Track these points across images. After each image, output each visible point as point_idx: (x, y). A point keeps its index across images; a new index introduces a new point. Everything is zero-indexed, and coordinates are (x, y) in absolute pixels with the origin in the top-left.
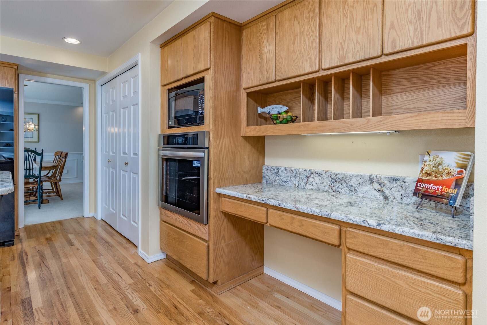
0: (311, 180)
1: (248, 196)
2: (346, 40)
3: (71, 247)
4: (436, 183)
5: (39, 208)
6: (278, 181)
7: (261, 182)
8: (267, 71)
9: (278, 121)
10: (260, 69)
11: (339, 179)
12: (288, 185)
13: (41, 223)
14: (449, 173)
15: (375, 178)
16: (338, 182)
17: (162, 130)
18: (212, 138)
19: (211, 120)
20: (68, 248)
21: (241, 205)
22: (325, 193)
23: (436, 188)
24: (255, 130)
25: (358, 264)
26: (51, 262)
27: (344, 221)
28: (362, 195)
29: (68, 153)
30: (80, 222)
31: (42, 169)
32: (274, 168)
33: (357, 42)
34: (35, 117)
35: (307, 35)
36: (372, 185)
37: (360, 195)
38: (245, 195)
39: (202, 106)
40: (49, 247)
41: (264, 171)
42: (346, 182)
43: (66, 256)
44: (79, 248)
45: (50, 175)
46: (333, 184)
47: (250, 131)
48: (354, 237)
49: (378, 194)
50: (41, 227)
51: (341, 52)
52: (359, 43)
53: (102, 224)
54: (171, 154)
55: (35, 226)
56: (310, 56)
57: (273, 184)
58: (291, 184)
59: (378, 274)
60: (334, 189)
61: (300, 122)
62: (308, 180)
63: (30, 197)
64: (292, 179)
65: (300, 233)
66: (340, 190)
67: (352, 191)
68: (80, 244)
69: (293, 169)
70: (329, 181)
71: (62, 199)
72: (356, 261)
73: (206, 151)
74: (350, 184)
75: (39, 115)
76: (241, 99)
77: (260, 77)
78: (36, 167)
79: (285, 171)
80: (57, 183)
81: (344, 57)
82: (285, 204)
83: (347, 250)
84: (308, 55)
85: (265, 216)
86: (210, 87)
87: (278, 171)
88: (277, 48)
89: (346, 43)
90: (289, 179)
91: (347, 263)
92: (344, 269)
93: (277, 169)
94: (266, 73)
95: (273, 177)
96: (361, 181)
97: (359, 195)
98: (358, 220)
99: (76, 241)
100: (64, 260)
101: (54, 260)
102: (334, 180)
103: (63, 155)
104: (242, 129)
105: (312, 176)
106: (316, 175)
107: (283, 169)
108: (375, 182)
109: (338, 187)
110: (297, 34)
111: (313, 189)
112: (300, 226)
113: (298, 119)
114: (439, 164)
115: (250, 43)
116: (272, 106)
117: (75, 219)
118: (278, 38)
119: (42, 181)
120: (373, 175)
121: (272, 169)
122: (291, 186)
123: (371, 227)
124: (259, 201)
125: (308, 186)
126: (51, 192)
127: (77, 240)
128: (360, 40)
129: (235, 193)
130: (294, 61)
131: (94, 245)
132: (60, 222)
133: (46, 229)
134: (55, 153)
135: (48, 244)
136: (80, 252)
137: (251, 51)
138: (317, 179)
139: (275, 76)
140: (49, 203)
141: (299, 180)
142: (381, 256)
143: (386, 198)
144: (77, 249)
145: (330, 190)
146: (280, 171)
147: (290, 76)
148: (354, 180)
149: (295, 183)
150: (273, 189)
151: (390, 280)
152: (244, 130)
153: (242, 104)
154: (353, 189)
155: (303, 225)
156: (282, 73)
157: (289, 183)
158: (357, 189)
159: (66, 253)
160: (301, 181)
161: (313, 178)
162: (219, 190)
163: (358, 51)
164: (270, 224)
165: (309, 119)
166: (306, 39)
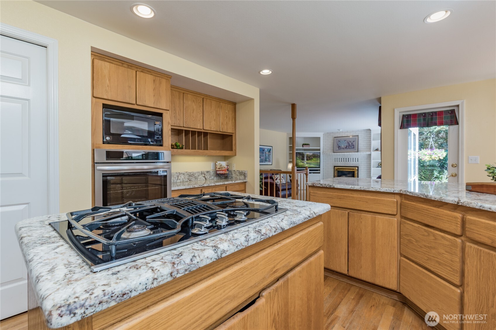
0: (179, 177)
4: (222, 171)
8: (179, 120)
14: (225, 168)
17: (93, 144)
23: (223, 172)
33: (215, 124)
37: (199, 180)
42: (194, 175)
49: (204, 178)
60: (189, 179)
61: (183, 149)
62: (178, 178)
66: (192, 179)
88: (184, 111)
89: (211, 123)
102: (190, 176)
105: (180, 175)
108: (203, 174)
110: (194, 109)
111: (180, 182)
113: (182, 147)
114: (221, 165)
118: (185, 106)
120: (202, 171)
130: (193, 121)
138: (182, 177)
139: (183, 124)
141: (174, 178)
143: (206, 179)
148: (197, 174)
154: (196, 178)
156: (187, 124)
158: (198, 178)
160: (175, 179)
161: (181, 176)
165: (187, 147)
166: (198, 113)
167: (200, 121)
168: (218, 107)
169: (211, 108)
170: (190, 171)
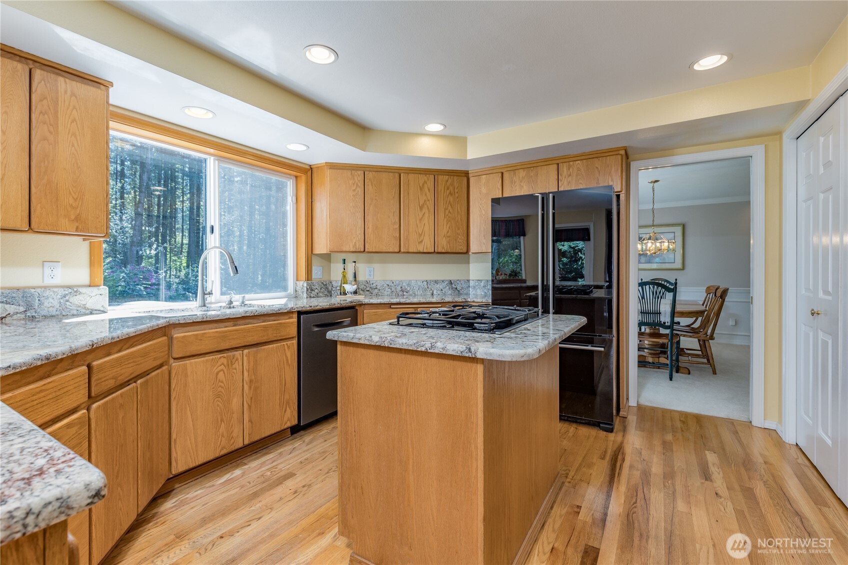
3: (703, 481)
5: (671, 379)
13: (665, 408)
20: (696, 481)
26: (655, 494)
29: (728, 289)
30: (739, 433)
31: (675, 315)
34: (678, 230)
40: (662, 462)
43: (688, 500)
44: (720, 493)
45: (696, 325)
50: (663, 416)
53: (796, 457)
55: (653, 409)
63: (659, 358)
68: (725, 485)
71: (714, 373)
75: (684, 226)
78: (665, 311)
80: (706, 342)
99: (719, 474)
100: (681, 506)
101: (662, 495)
103: (719, 294)
117: (731, 422)
119: (677, 335)
126: (697, 356)
127: (721, 472)
131: (761, 504)
132: (699, 419)
133: (669, 423)
134: (707, 288)
135: (664, 454)
136: (721, 504)
140: (689, 374)
144: (716, 494)
159: (689, 491)
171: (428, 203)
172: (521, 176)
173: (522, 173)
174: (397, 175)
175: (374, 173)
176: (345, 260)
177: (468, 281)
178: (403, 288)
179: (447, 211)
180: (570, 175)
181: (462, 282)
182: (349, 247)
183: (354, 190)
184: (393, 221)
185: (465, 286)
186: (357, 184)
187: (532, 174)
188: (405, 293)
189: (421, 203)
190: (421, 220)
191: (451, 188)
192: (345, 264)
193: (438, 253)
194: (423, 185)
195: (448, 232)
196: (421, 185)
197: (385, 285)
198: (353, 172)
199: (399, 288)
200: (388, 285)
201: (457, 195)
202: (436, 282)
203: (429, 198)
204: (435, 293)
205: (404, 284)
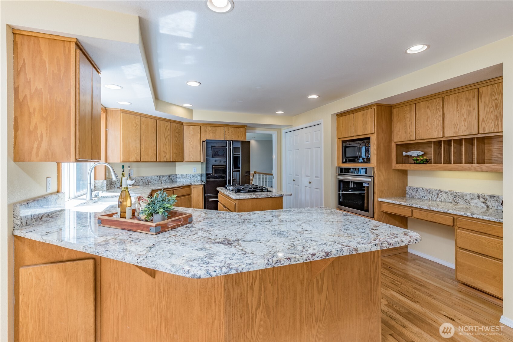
0: (440, 196)
1: (400, 202)
2: (459, 124)
6: (417, 196)
7: (405, 197)
9: (417, 162)
10: (405, 132)
11: (459, 195)
12: (424, 198)
15: (481, 195)
16: (458, 197)
17: (338, 164)
18: (376, 171)
19: (375, 161)
21: (395, 208)
22: (450, 204)
24: (402, 166)
25: (462, 234)
27: (455, 214)
28: (473, 205)
32: (415, 188)
33: (465, 125)
35: (435, 118)
36: (480, 199)
38: (398, 202)
39: (368, 153)
41: (408, 189)
42: (463, 197)
46: (454, 198)
47: (399, 167)
48: (461, 222)
49: (483, 204)
51: (456, 130)
52: (466, 126)
54: (344, 178)
56: (437, 129)
57: (414, 198)
58: (426, 198)
59: (472, 238)
60: (455, 201)
61: (432, 163)
62: (438, 196)
64: (427, 195)
65: (432, 221)
66: (459, 202)
67: (467, 202)
69: (427, 189)
70: (452, 196)
72: (461, 233)
73: (372, 178)
74: (466, 199)
76: (392, 148)
77: (405, 137)
79: (422, 190)
81: (457, 132)
82: (423, 207)
83: (457, 228)
84: (436, 129)
85: (411, 213)
86: (374, 143)
87: (418, 190)
88: (416, 122)
89: (459, 125)
90: (425, 195)
91: (457, 234)
92: (456, 236)
93: (417, 189)
94: (409, 135)
95: (414, 194)
96: (472, 197)
97: (471, 205)
98: (462, 213)
102: (456, 196)
104: (393, 165)
105: (441, 193)
106: (444, 193)
107: (421, 189)
108: (481, 198)
109: (458, 200)
110: (429, 116)
111: (441, 201)
112: (431, 218)
113: (430, 160)
115: (398, 117)
116: (413, 152)
118: (417, 117)
120: (480, 194)
121: (413, 189)
122: (426, 199)
123: (468, 216)
124: (407, 205)
125: (438, 199)
128: (466, 125)
129: (392, 201)
130: (427, 130)
137: (399, 121)
138: (444, 195)
139: (416, 137)
142: (474, 230)
143: (488, 207)
145: (453, 202)
146: (419, 190)
147: (425, 138)
148: (468, 196)
149: (429, 197)
150: (414, 200)
151: (478, 240)
152: (394, 166)
153: (393, 150)
154: (467, 201)
155: (433, 217)
156: (420, 136)
157: (425, 197)
158: (470, 202)
160: (433, 196)
161: (442, 194)
162: (380, 199)
163: (465, 130)
164: (414, 217)
165: (438, 162)
166: (435, 120)
167: (438, 127)
168: (474, 97)
169: (458, 104)
170: (456, 190)
171: (168, 136)
172: (209, 129)
173: (209, 128)
174: (155, 121)
175: (145, 118)
176: (124, 166)
177: (176, 175)
178: (149, 180)
179: (176, 141)
180: (229, 133)
181: (174, 176)
182: (133, 159)
183: (135, 127)
184: (154, 145)
185: (175, 177)
186: (137, 123)
187: (214, 129)
188: (149, 183)
189: (165, 136)
190: (165, 145)
191: (177, 130)
192: (124, 168)
193: (172, 162)
194: (166, 127)
195: (176, 151)
196: (165, 127)
197: (140, 180)
198: (135, 116)
199: (147, 181)
200: (141, 179)
201: (179, 133)
202: (163, 176)
203: (169, 134)
204: (163, 182)
205: (149, 178)
